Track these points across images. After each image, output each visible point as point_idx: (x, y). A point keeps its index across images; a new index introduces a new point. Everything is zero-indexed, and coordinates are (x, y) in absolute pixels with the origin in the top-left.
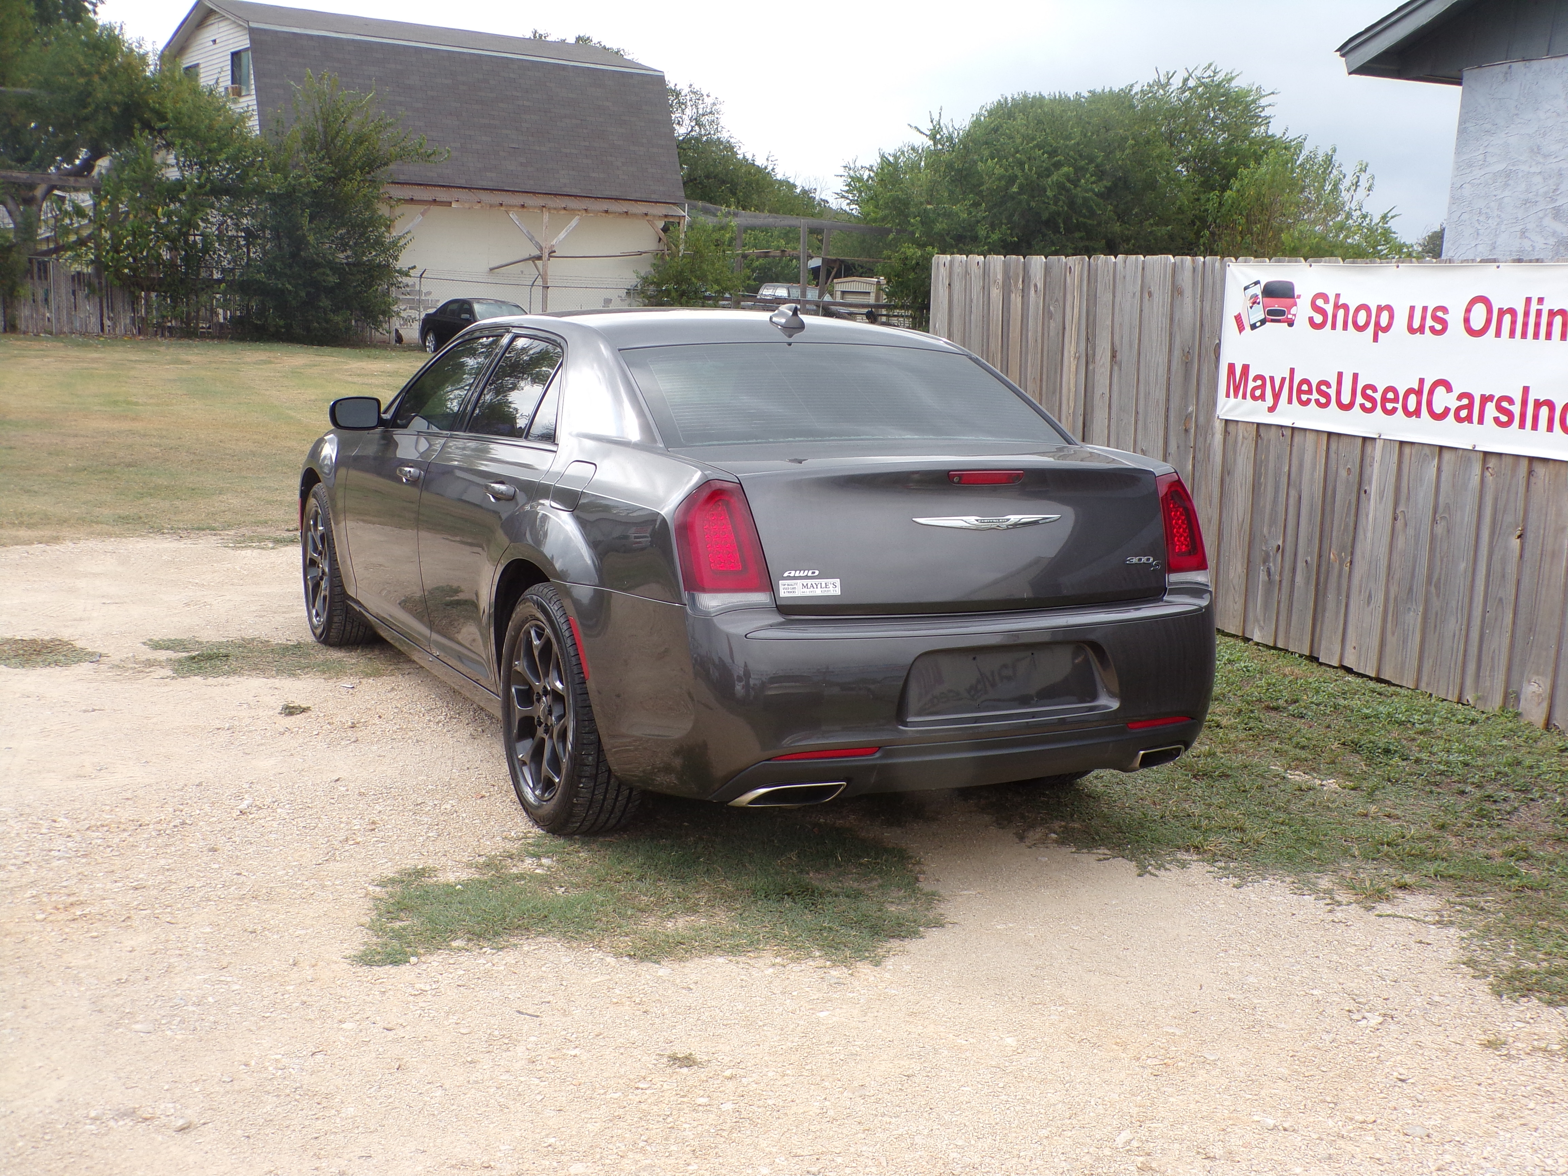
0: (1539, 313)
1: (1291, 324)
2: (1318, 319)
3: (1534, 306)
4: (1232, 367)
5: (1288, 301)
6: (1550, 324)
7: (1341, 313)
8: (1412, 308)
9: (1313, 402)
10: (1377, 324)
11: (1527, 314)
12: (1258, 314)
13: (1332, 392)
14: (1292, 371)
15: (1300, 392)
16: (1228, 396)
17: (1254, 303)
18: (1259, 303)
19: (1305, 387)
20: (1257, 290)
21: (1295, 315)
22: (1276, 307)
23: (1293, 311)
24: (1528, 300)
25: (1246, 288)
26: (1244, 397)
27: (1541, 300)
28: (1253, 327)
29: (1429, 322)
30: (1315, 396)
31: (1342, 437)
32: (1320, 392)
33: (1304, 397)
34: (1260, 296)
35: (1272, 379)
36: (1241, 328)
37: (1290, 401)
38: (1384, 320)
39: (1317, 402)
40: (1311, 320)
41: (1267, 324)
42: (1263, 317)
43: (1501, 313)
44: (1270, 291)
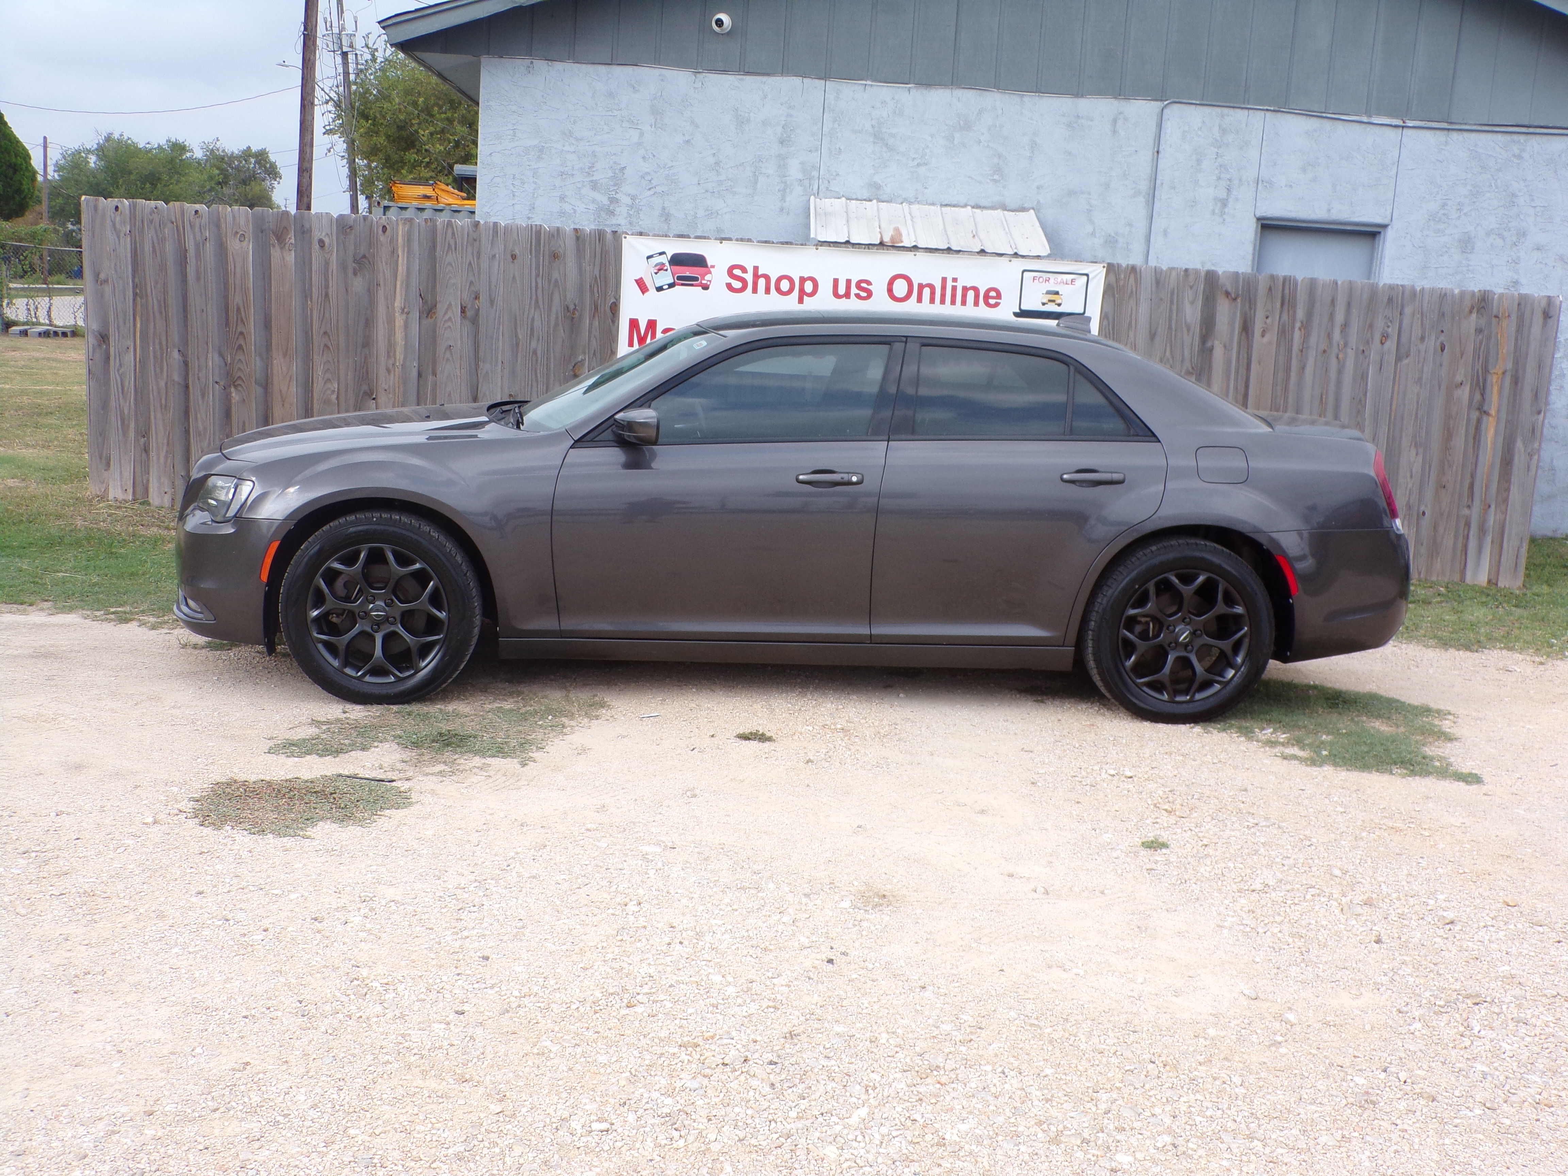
0: (954, 289)
1: (706, 287)
2: (737, 285)
3: (950, 284)
4: (634, 324)
5: (702, 270)
6: (964, 296)
7: (762, 282)
8: (836, 282)
10: (802, 290)
11: (944, 288)
12: (666, 278)
16: (631, 345)
17: (659, 270)
18: (666, 270)
20: (664, 259)
21: (710, 281)
22: (688, 274)
23: (708, 277)
24: (944, 280)
25: (649, 257)
27: (955, 280)
28: (660, 289)
29: (854, 291)
34: (667, 264)
36: (644, 289)
38: (809, 287)
40: (729, 286)
41: (677, 287)
42: (671, 281)
43: (921, 287)
44: (677, 260)
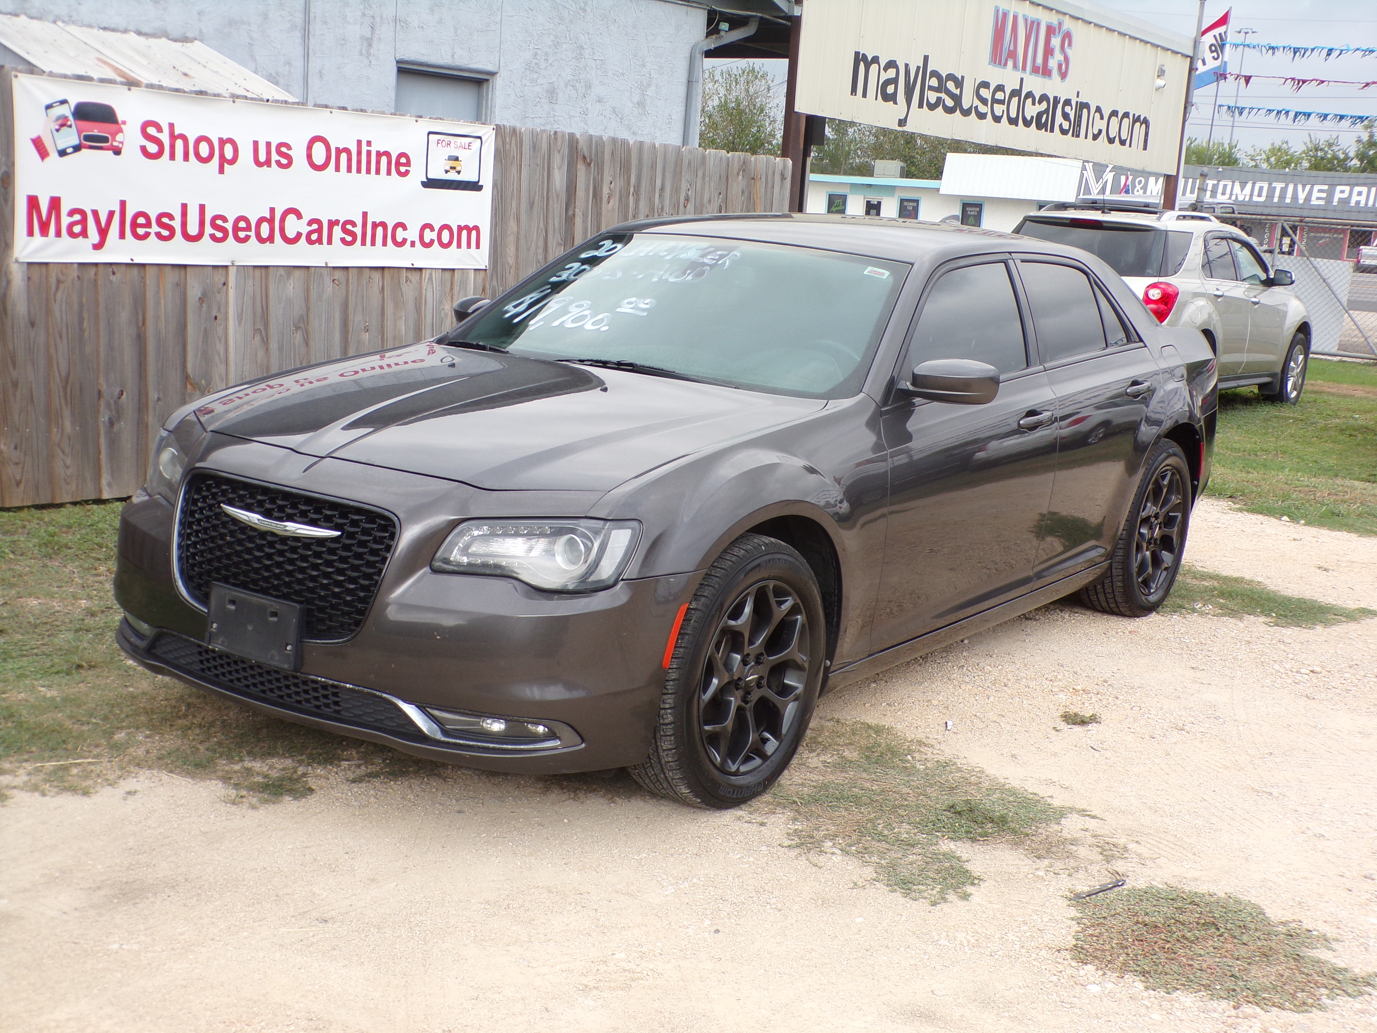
0: (369, 153)
1: (117, 152)
2: (153, 148)
3: (365, 148)
4: (33, 202)
5: (112, 127)
6: (378, 163)
7: (179, 144)
8: (256, 143)
9: (153, 236)
10: (222, 156)
11: (359, 153)
12: (70, 137)
13: (177, 224)
14: (123, 204)
15: (134, 225)
16: (30, 233)
17: (62, 125)
18: (70, 126)
19: (141, 220)
20: (66, 111)
21: (122, 143)
22: (96, 132)
23: (119, 137)
24: (359, 142)
25: (49, 107)
26: (58, 234)
27: (369, 143)
28: (63, 153)
29: (275, 157)
30: (155, 228)
32: (160, 224)
33: (142, 231)
34: (71, 118)
35: (95, 213)
36: (43, 153)
37: (122, 235)
38: (229, 152)
39: (158, 235)
40: (144, 150)
41: (84, 151)
42: (76, 141)
43: (339, 152)
44: (83, 113)
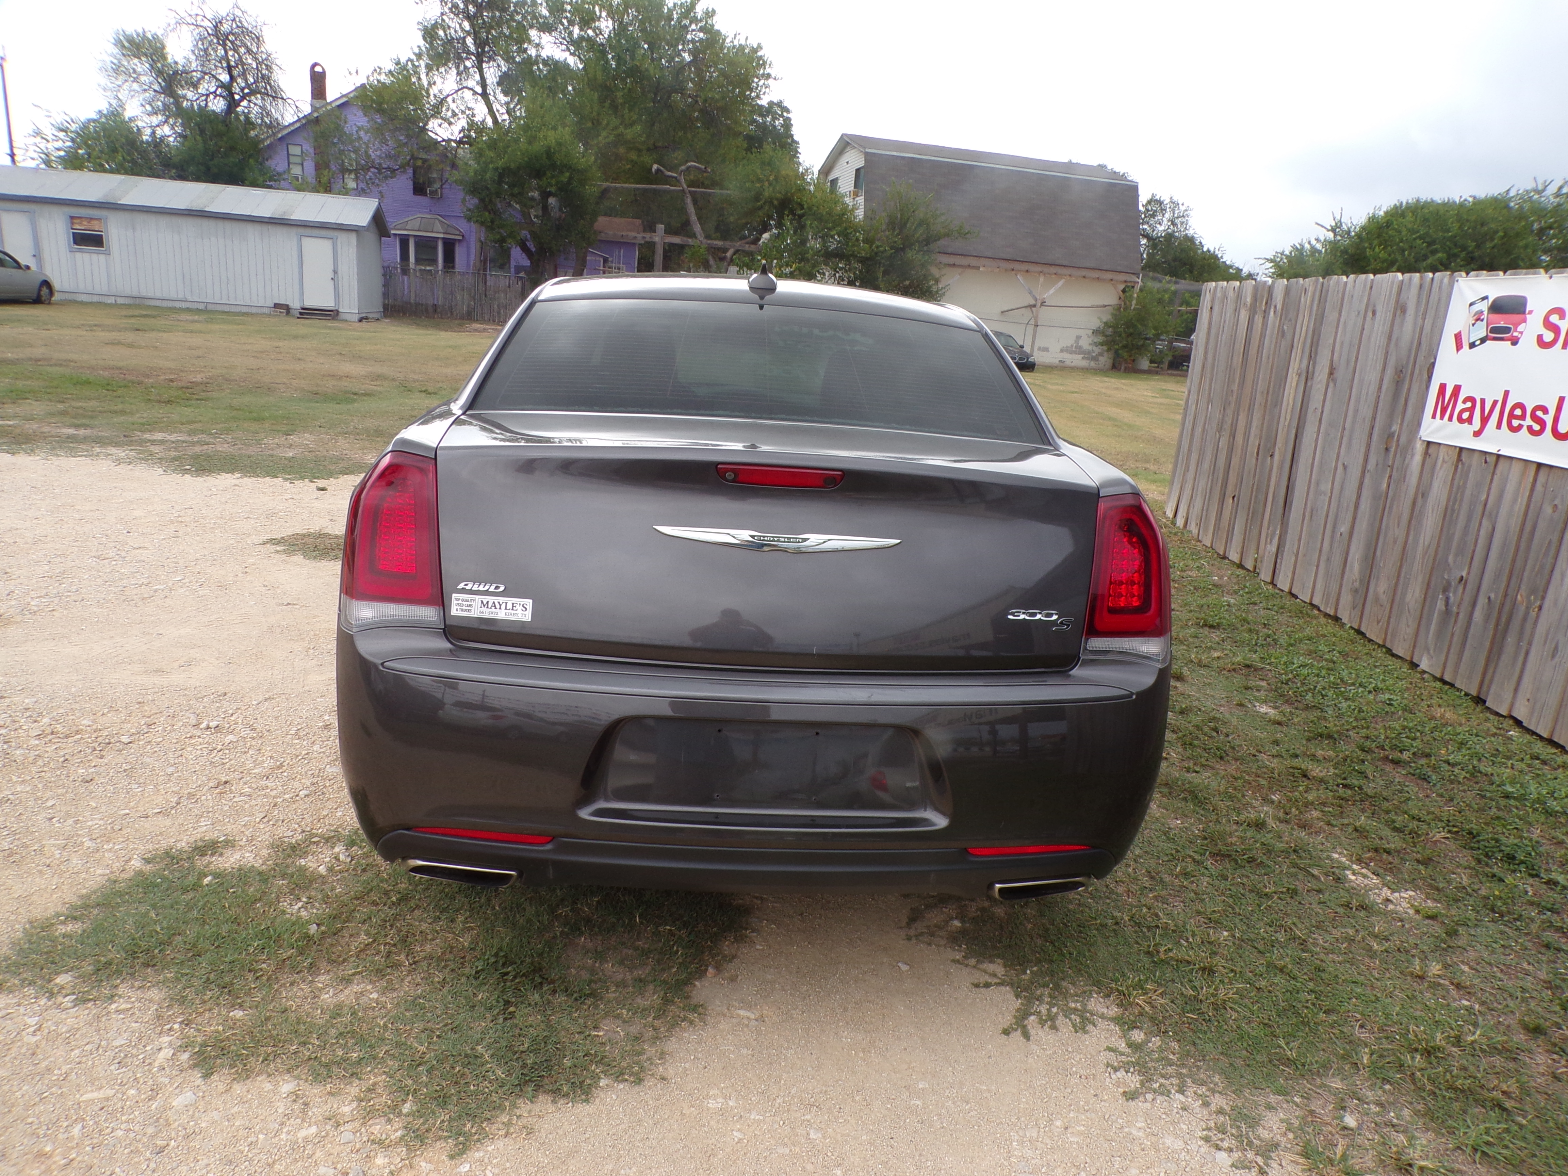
1: (1515, 342)
2: (1549, 337)
4: (1443, 387)
5: (1516, 317)
9: (1525, 429)
12: (1481, 331)
13: (1549, 419)
14: (1507, 393)
15: (1512, 416)
16: (1434, 417)
17: (1477, 320)
18: (1482, 320)
19: (1518, 412)
20: (1484, 306)
21: (1521, 333)
22: (1502, 324)
23: (1521, 328)
25: (1471, 305)
26: (1450, 419)
28: (1472, 345)
30: (1529, 421)
31: (1553, 470)
32: (1534, 417)
33: (1515, 423)
34: (1486, 313)
35: (1483, 401)
36: (1459, 347)
37: (1499, 426)
39: (1530, 428)
40: (1540, 338)
41: (1488, 342)
42: (1484, 334)
44: (1498, 307)
